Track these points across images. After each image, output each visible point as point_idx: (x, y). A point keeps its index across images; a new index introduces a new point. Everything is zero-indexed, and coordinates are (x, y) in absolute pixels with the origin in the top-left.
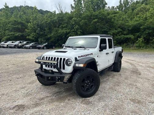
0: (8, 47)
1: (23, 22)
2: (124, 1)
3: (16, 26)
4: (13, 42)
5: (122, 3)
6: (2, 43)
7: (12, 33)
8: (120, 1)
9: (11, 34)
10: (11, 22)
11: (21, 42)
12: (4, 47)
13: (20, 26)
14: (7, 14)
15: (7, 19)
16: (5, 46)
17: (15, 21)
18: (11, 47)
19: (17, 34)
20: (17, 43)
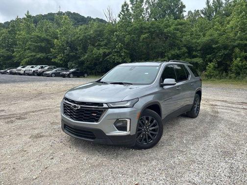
0: (24, 74)
1: (48, 37)
2: (214, 1)
3: (39, 44)
4: (32, 67)
5: (212, 5)
6: (19, 68)
7: (33, 54)
8: (208, 2)
9: (32, 56)
10: (32, 38)
11: (42, 67)
12: (20, 74)
13: (43, 44)
14: (28, 26)
15: (28, 33)
16: (22, 72)
17: (38, 37)
18: (29, 74)
19: (39, 55)
20: (37, 68)
